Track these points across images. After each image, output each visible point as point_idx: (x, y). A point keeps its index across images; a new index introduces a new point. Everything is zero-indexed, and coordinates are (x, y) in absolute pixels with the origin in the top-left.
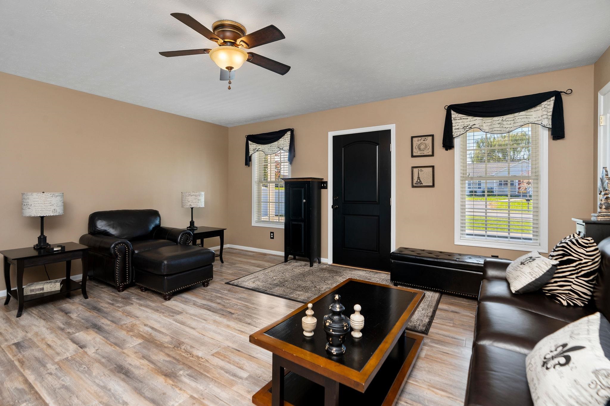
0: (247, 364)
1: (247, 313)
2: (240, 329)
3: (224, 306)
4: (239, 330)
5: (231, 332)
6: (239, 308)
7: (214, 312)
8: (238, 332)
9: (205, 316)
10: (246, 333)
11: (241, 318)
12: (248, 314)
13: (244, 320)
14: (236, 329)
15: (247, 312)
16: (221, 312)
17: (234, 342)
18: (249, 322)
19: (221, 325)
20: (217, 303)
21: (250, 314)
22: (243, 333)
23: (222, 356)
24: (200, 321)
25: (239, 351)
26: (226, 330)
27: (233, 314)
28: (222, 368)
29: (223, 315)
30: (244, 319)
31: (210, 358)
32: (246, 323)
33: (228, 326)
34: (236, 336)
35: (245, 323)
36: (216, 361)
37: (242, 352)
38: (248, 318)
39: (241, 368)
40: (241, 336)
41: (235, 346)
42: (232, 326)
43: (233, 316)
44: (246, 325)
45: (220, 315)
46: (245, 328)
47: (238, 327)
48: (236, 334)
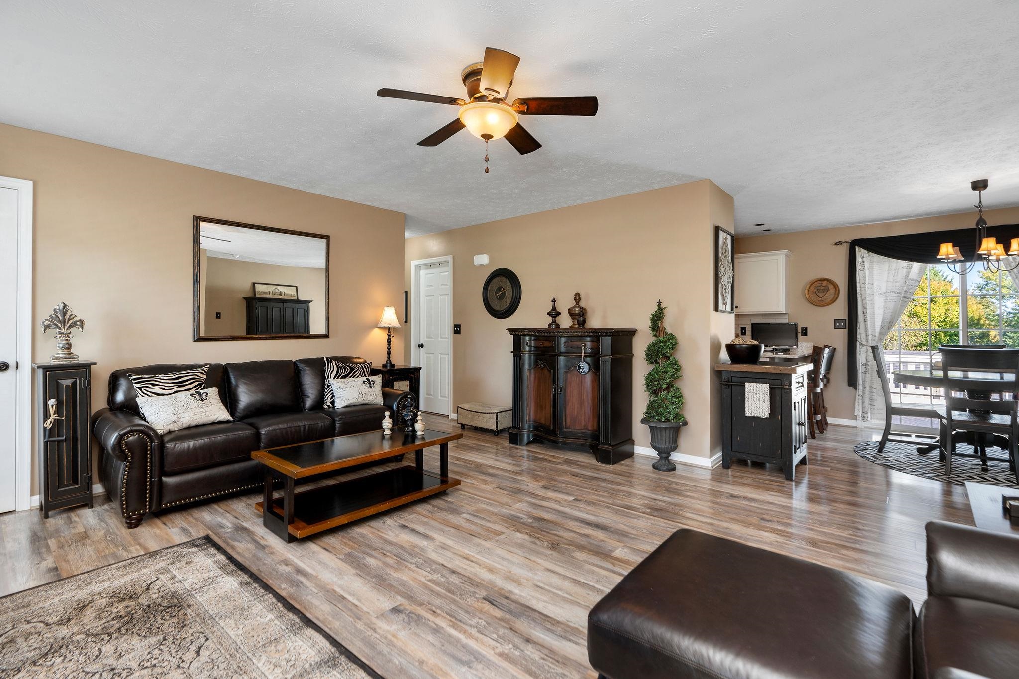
0: (462, 522)
1: (455, 597)
2: (470, 563)
3: (511, 629)
4: (472, 561)
5: (485, 560)
6: (474, 616)
7: (528, 607)
8: (473, 559)
9: (545, 599)
10: (460, 556)
11: (468, 585)
12: (454, 594)
13: (462, 581)
14: (477, 564)
15: (455, 601)
16: (513, 606)
17: (479, 545)
18: (454, 576)
19: (504, 574)
20: (535, 643)
21: (449, 595)
22: (465, 556)
23: (492, 532)
24: (547, 585)
25: (471, 535)
26: (492, 563)
27: (484, 599)
28: (488, 521)
29: (507, 598)
30: (462, 583)
31: (504, 530)
32: (459, 573)
33: (491, 570)
34: (477, 554)
35: (461, 574)
36: (497, 527)
37: (468, 533)
38: (454, 585)
39: (468, 520)
40: (468, 552)
41: (476, 540)
42: (485, 569)
43: (484, 594)
44: (459, 570)
45: (513, 597)
46: (462, 565)
47: (474, 567)
48: (476, 556)
